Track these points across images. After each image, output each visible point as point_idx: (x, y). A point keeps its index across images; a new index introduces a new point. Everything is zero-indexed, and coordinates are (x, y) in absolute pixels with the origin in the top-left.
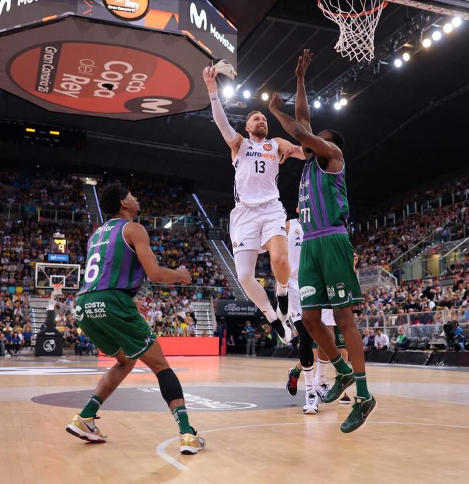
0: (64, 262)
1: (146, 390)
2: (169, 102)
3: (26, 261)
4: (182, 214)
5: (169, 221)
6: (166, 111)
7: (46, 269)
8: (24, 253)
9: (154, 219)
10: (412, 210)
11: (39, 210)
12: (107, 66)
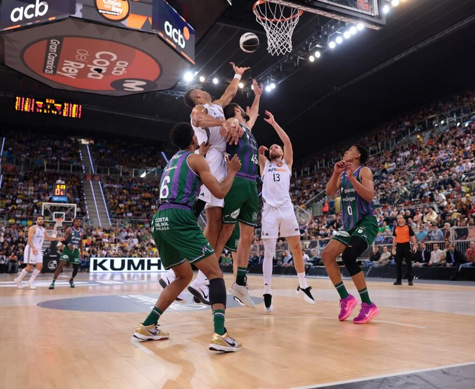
0: (64, 202)
1: (125, 297)
2: (144, 83)
3: (35, 201)
4: (153, 167)
5: (143, 172)
6: (141, 89)
7: (51, 207)
8: (34, 195)
9: (132, 170)
10: (321, 165)
11: (45, 163)
12: (98, 55)
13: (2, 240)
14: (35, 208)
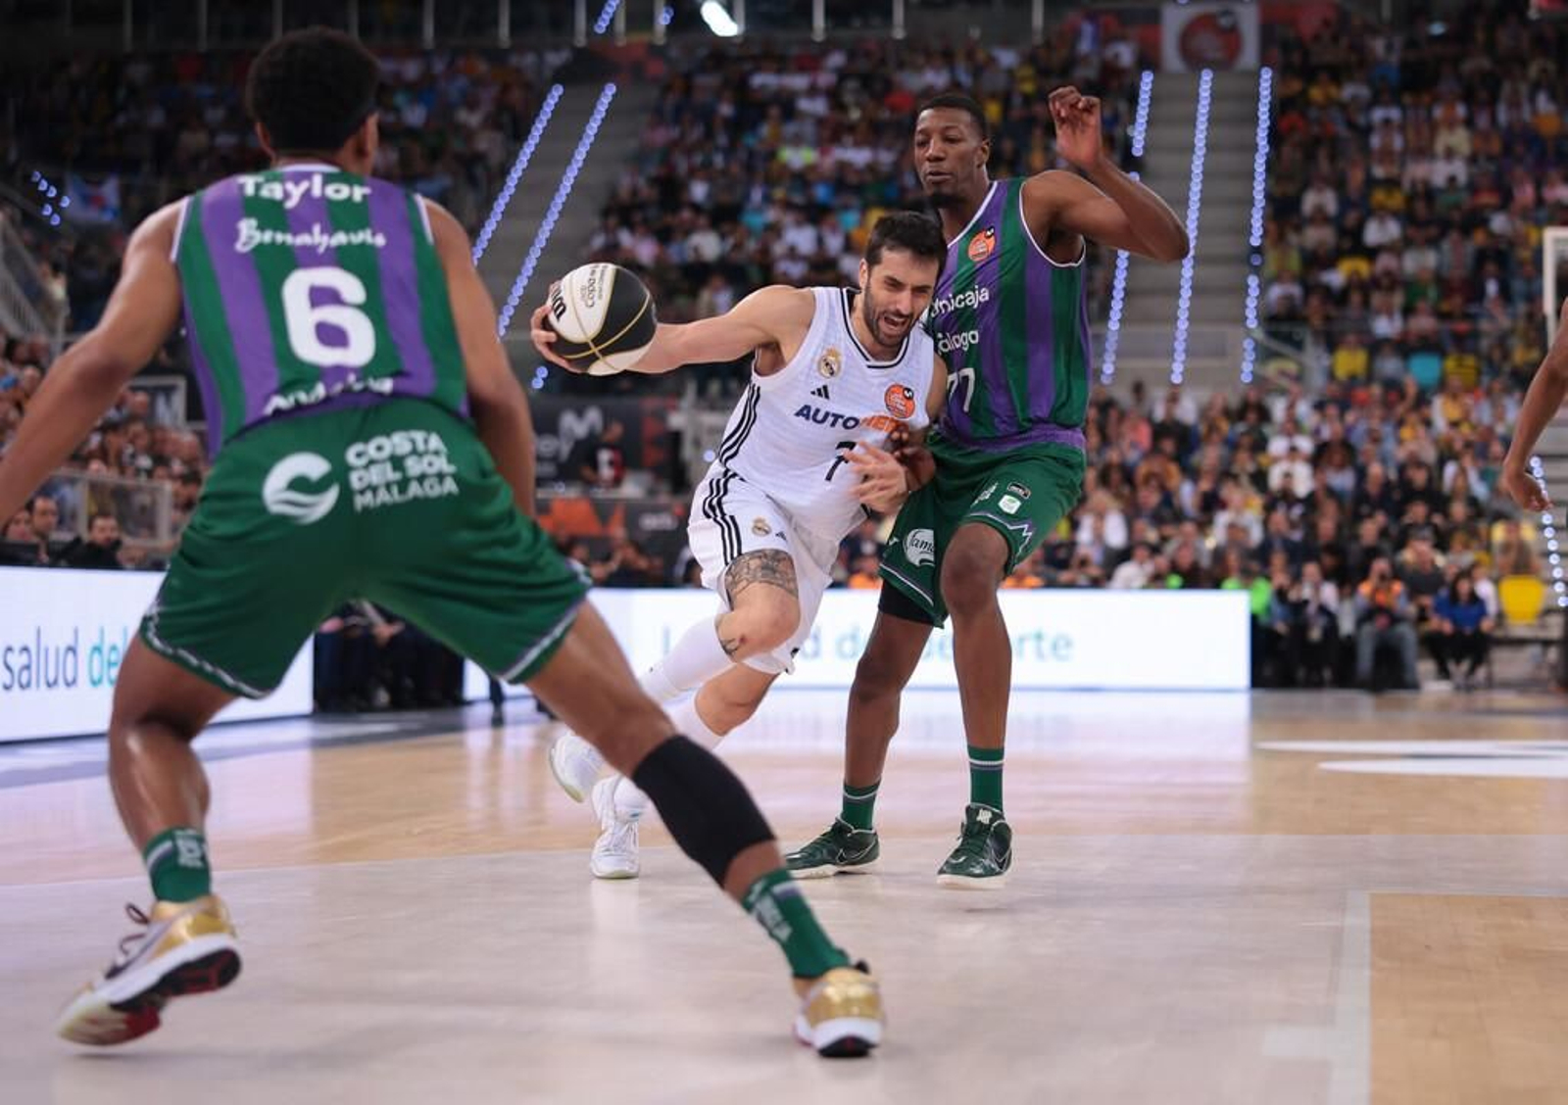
13: (1303, 482)
14: (1491, 267)
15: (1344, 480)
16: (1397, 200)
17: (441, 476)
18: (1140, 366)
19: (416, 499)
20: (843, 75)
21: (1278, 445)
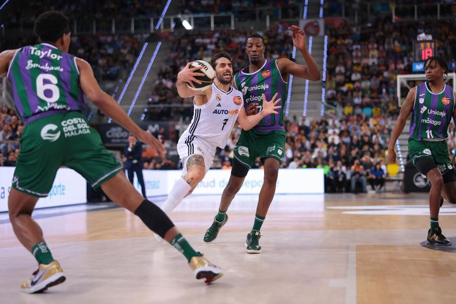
7: (409, 82)
11: (393, 7)
13: (337, 141)
14: (384, 85)
15: (347, 140)
16: (359, 69)
17: (86, 129)
18: (295, 112)
19: (81, 134)
20: (219, 39)
21: (330, 131)
